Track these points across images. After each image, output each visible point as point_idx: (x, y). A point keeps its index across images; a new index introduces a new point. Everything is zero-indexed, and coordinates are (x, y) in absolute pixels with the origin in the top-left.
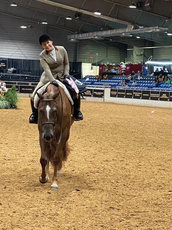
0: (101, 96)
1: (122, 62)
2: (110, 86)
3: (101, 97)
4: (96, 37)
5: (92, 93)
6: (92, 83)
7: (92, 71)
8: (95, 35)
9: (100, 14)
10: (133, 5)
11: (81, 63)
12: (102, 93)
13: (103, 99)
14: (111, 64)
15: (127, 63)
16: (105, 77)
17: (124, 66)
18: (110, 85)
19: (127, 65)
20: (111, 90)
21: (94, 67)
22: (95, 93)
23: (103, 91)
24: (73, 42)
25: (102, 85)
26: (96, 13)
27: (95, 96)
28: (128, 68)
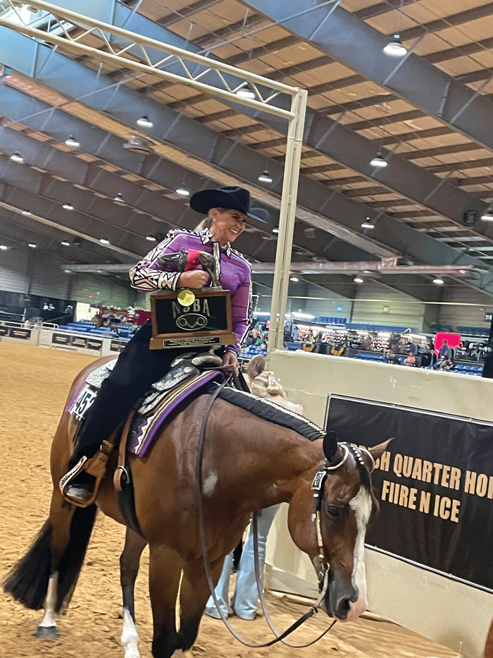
0: (98, 348)
1: (130, 307)
2: (111, 337)
3: (98, 350)
4: (99, 271)
5: (86, 343)
6: (88, 330)
7: (89, 314)
8: (98, 269)
9: (107, 242)
10: (151, 236)
11: (76, 302)
12: (100, 345)
13: (100, 352)
14: (115, 308)
15: (136, 309)
16: (106, 324)
17: (132, 312)
18: (111, 335)
19: (136, 312)
20: (113, 342)
21: (92, 309)
22: (90, 343)
23: (101, 342)
24: (67, 274)
25: (100, 333)
26: (102, 241)
27: (90, 347)
28: (137, 315)
